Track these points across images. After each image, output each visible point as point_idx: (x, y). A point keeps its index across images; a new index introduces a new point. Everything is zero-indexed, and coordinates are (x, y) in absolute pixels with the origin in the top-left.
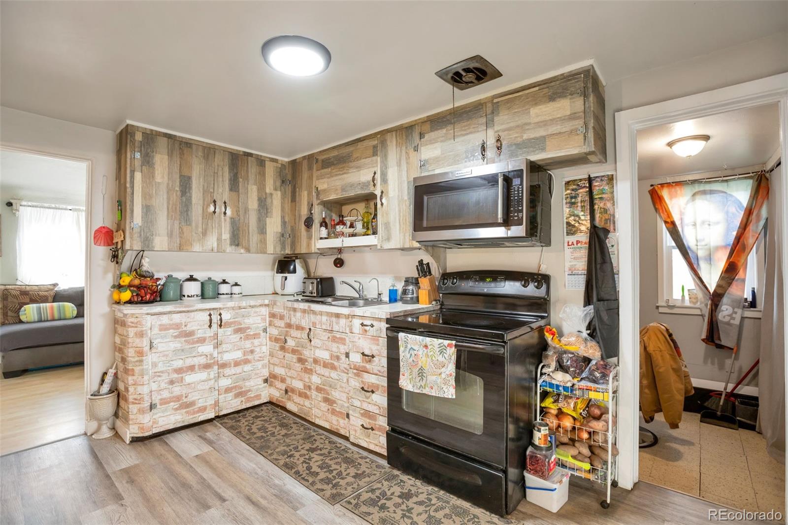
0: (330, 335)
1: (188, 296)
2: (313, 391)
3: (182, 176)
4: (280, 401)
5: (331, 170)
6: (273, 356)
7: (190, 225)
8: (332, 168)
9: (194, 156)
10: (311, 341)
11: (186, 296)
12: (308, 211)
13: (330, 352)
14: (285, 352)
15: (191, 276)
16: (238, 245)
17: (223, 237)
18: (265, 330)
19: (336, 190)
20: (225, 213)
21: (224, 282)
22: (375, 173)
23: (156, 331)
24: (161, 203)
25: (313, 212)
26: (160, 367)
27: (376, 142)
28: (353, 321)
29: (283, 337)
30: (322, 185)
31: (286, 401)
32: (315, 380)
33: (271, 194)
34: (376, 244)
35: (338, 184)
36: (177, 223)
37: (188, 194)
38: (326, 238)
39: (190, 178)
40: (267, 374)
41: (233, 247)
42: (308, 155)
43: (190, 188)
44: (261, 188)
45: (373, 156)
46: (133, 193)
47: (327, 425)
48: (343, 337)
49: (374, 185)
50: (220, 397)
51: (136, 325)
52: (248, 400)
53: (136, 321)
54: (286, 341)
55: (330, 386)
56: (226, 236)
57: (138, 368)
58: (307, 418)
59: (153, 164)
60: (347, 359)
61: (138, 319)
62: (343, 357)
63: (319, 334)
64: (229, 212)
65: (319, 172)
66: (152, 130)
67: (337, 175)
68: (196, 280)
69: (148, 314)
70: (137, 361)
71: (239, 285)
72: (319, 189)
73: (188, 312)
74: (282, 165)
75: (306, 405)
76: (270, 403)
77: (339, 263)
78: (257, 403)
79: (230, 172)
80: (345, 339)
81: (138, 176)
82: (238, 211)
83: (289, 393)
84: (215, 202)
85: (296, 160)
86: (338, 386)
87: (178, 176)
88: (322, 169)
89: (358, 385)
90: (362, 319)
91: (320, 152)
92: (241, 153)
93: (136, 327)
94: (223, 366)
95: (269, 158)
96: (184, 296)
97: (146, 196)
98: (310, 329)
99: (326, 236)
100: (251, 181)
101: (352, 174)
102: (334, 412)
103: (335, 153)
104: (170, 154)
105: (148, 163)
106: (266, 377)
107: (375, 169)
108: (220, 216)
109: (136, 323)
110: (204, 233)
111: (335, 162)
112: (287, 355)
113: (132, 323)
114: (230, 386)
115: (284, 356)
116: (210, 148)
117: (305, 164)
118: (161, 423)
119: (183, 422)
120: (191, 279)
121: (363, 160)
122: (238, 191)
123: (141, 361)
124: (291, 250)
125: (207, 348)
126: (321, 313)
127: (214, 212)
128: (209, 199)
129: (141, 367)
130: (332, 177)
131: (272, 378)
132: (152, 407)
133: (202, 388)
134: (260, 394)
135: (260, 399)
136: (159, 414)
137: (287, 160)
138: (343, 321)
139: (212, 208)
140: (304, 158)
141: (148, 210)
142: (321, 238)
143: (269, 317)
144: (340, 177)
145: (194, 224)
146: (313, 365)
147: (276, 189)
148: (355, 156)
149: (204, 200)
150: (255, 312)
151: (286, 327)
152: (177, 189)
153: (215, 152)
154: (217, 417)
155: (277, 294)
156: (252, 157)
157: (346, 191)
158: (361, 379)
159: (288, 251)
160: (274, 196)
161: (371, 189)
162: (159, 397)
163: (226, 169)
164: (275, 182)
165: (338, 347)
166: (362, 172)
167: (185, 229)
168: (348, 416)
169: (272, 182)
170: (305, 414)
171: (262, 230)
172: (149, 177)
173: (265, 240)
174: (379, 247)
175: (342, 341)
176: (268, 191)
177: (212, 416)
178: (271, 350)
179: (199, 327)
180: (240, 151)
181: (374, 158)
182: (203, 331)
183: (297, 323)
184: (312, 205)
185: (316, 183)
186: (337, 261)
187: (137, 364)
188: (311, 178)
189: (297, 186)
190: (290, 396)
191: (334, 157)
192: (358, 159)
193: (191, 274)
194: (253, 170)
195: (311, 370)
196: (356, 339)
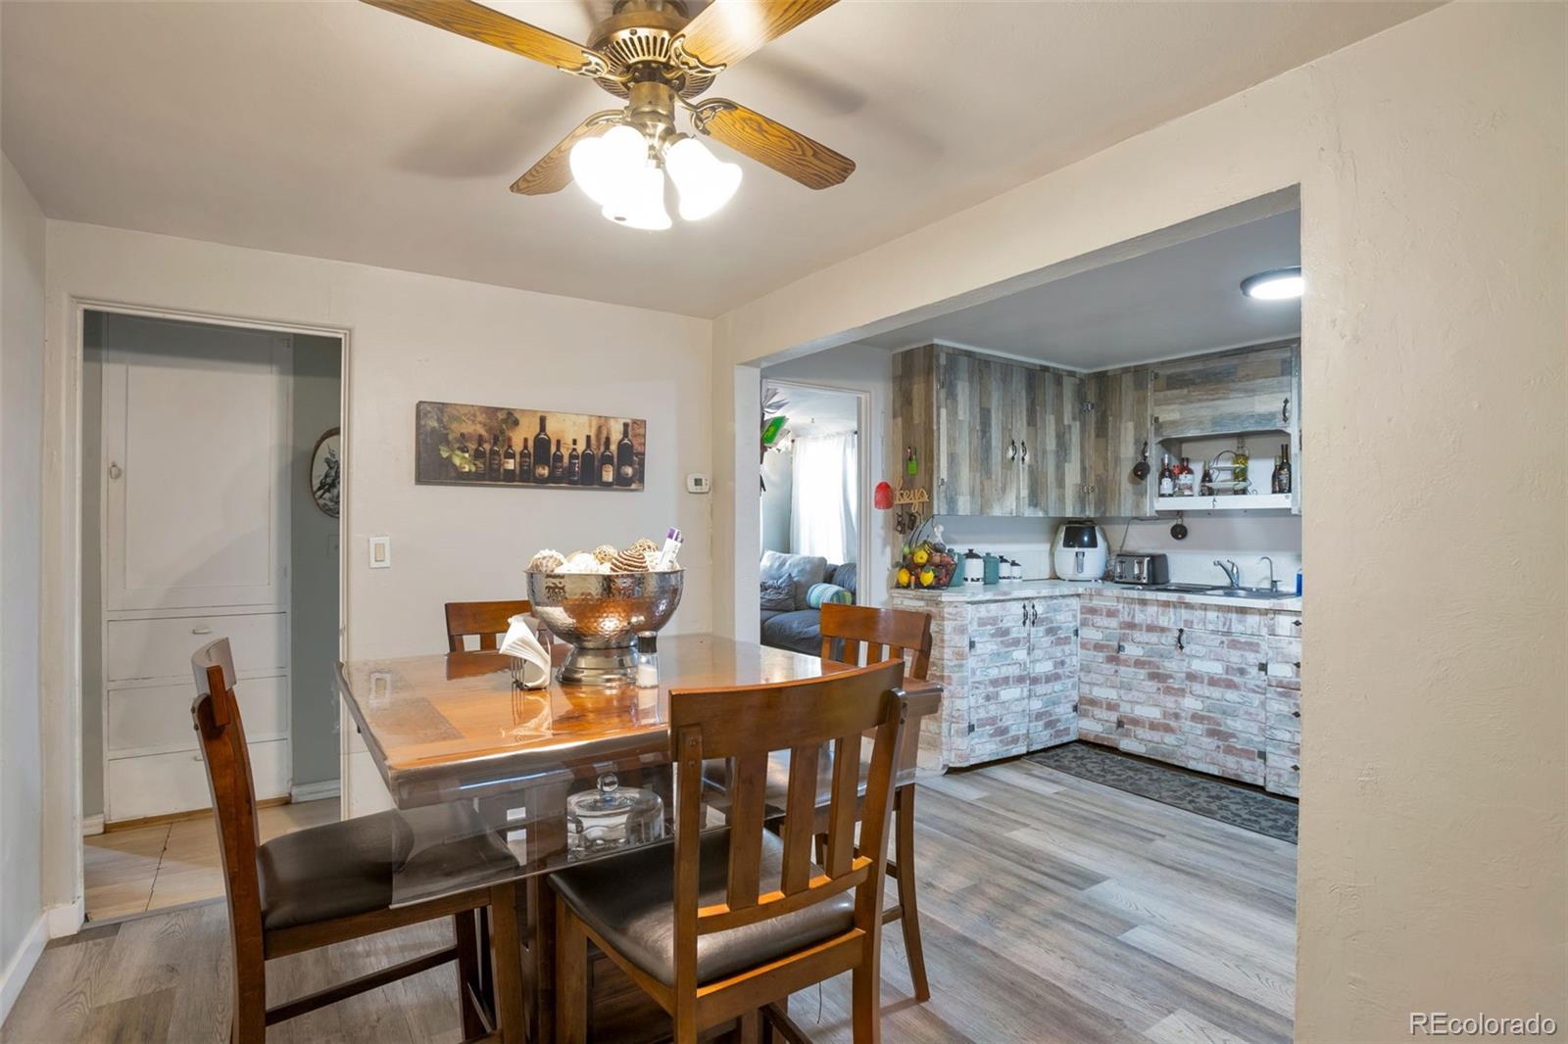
0: (1224, 638)
1: (972, 580)
2: (1183, 721)
3: (982, 409)
4: (1103, 738)
5: (1189, 392)
6: (1089, 672)
7: (990, 478)
8: (1191, 389)
9: (992, 379)
10: (1181, 647)
11: (969, 580)
12: (1136, 453)
13: (1225, 664)
14: (1117, 665)
15: (971, 551)
16: (1035, 506)
17: (1022, 495)
18: (1076, 633)
19: (1201, 423)
20: (1023, 459)
21: (1003, 560)
22: (1286, 401)
23: (975, 626)
24: (964, 448)
25: (1147, 454)
26: (979, 677)
27: (1289, 354)
28: (1276, 619)
29: (1116, 644)
30: (1169, 414)
31: (1118, 737)
32: (1190, 704)
33: (1070, 427)
34: (1289, 507)
35: (1205, 414)
36: (978, 475)
37: (988, 435)
38: (1170, 495)
39: (989, 411)
40: (1076, 699)
41: (1032, 508)
42: (1135, 367)
43: (990, 425)
44: (1059, 420)
45: (1283, 374)
46: (939, 439)
47: (1214, 770)
48: (1256, 641)
49: (1285, 419)
50: (1031, 725)
51: (955, 617)
52: (1059, 733)
53: (954, 612)
54: (1120, 648)
55: (1224, 713)
56: (1024, 493)
57: (957, 675)
58: (1169, 761)
59: (956, 395)
60: (1263, 673)
61: (958, 610)
62: (1254, 671)
63: (1200, 637)
64: (1027, 458)
65: (1161, 395)
66: (954, 349)
67: (1200, 401)
68: (977, 556)
69: (968, 603)
70: (955, 666)
71: (1018, 565)
72: (1160, 420)
73: (1003, 601)
74: (1081, 380)
75: (1166, 741)
76: (1081, 742)
77: (1179, 532)
78: (1066, 739)
79: (1027, 398)
80: (1258, 644)
81: (943, 412)
82: (1036, 455)
83: (1126, 726)
84: (1013, 443)
85: (1106, 372)
86: (1242, 712)
87: (978, 410)
88: (1168, 389)
89: (1288, 710)
90: (1296, 615)
91: (1163, 363)
92: (1038, 368)
93: (956, 620)
94: (1035, 681)
95: (1067, 371)
96: (966, 579)
97: (952, 441)
98: (1181, 631)
99: (1171, 492)
100: (1049, 409)
101: (1236, 400)
102: (1230, 750)
103: (1199, 366)
104: (971, 382)
105: (952, 395)
106: (1074, 703)
107: (1287, 395)
108: (1018, 463)
109: (956, 614)
110: (1004, 490)
111: (1198, 381)
112: (1122, 669)
113: (950, 614)
114: (1041, 711)
115: (1117, 671)
116: (1007, 365)
117: (1127, 379)
118: (978, 752)
119: (998, 754)
120: (971, 555)
121: (1260, 381)
122: (1036, 425)
123: (961, 666)
124: (1095, 512)
125: (1020, 654)
126: (1205, 607)
127: (1013, 458)
128: (1008, 440)
129: (960, 674)
130: (1191, 402)
131: (1085, 704)
132: (971, 728)
133: (1016, 709)
134: (1069, 728)
135: (1069, 734)
136: (977, 740)
137: (1086, 371)
138: (1253, 620)
139: (1011, 453)
140: (1126, 370)
141: (952, 458)
142: (1163, 495)
143: (1082, 613)
144: (1211, 403)
145: (993, 477)
146: (1188, 683)
147: (1074, 419)
148: (1241, 374)
149: (1003, 442)
150: (1067, 605)
151: (1121, 628)
152: (978, 428)
153: (1012, 370)
154: (1029, 753)
155: (1059, 578)
156: (1048, 371)
157: (1221, 426)
158: (1293, 701)
159: (1090, 513)
160: (1073, 429)
161: (1279, 425)
162: (977, 717)
163: (1024, 394)
164: (1073, 407)
165: (1242, 656)
166: (1256, 398)
167: (985, 483)
168: (1262, 755)
169: (1070, 406)
170: (1163, 756)
171: (1061, 483)
172: (953, 414)
173: (1064, 496)
174: (1293, 512)
175: (1253, 647)
176: (1066, 423)
177: (1023, 750)
178: (1085, 662)
179: (1013, 624)
180: (1034, 365)
181: (1285, 379)
182: (1018, 631)
183: (1149, 622)
184: (1146, 444)
185: (1152, 410)
186: (1178, 530)
187: (956, 669)
188: (1142, 402)
189: (1109, 412)
190: (1127, 729)
191: (1194, 372)
192: (1248, 378)
193: (971, 548)
194: (1050, 390)
195: (1183, 690)
196: (1284, 644)
